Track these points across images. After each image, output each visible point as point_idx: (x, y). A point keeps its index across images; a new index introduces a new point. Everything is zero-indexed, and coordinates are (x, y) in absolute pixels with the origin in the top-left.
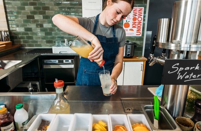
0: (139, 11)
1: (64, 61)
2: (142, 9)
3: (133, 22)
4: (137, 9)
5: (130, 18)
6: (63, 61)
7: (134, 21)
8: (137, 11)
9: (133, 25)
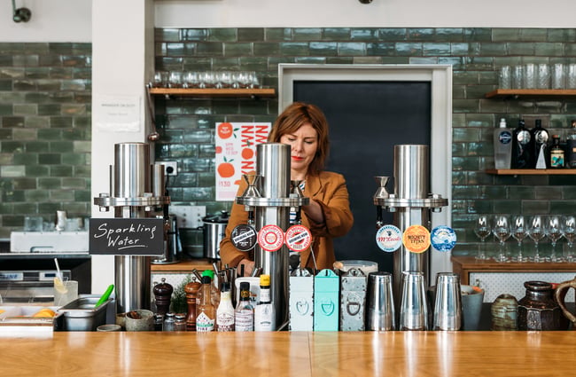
0: (257, 132)
1: (42, 275)
2: (266, 127)
3: (243, 162)
4: (252, 127)
5: (235, 150)
6: (38, 275)
7: (246, 158)
8: (252, 132)
9: (244, 170)
